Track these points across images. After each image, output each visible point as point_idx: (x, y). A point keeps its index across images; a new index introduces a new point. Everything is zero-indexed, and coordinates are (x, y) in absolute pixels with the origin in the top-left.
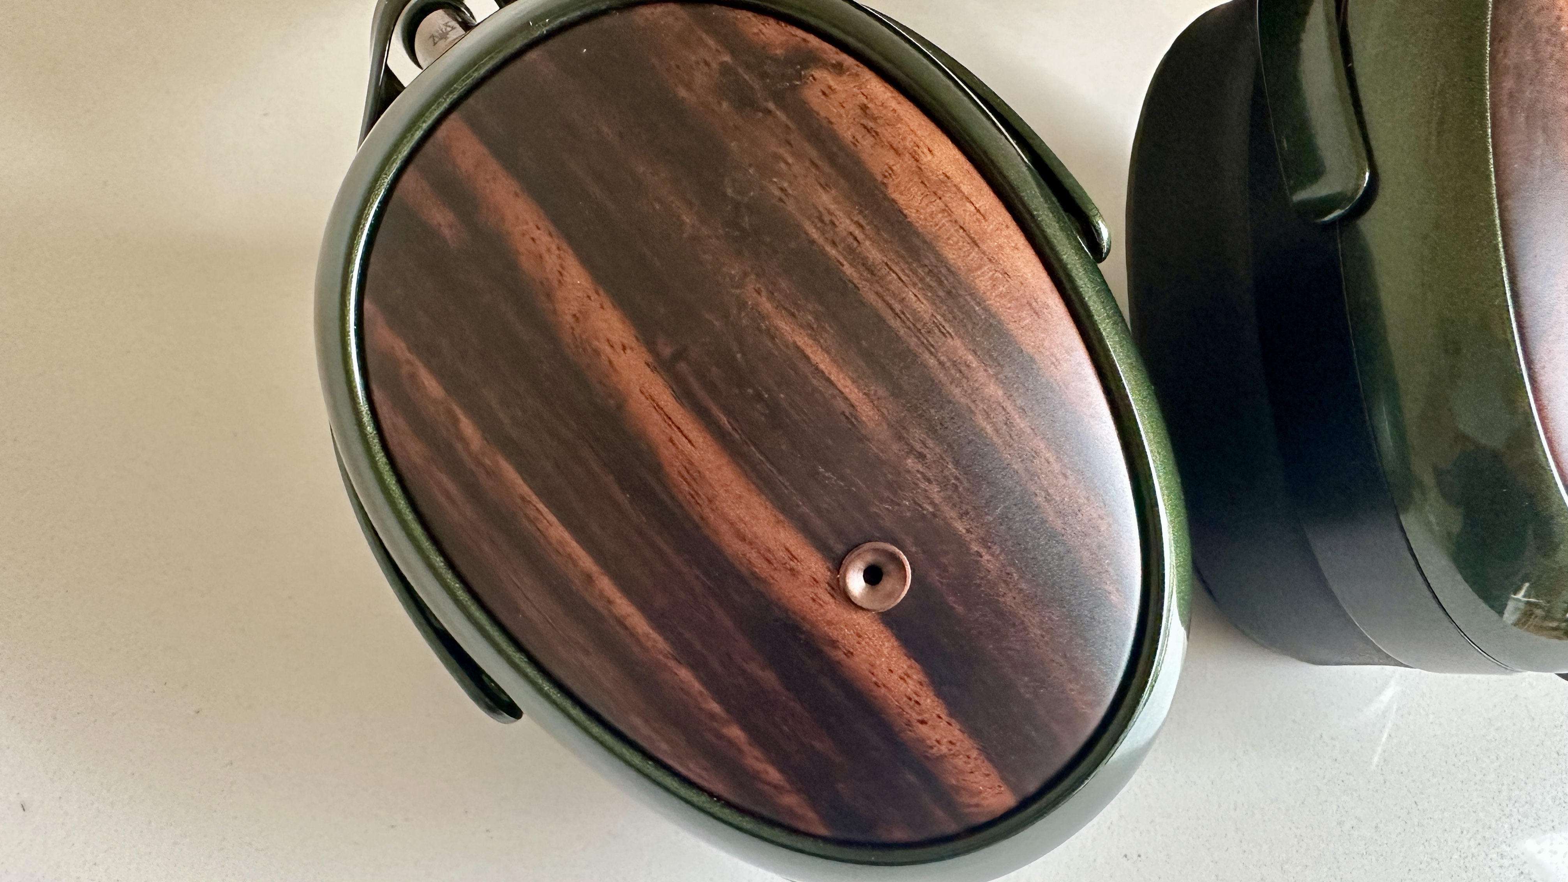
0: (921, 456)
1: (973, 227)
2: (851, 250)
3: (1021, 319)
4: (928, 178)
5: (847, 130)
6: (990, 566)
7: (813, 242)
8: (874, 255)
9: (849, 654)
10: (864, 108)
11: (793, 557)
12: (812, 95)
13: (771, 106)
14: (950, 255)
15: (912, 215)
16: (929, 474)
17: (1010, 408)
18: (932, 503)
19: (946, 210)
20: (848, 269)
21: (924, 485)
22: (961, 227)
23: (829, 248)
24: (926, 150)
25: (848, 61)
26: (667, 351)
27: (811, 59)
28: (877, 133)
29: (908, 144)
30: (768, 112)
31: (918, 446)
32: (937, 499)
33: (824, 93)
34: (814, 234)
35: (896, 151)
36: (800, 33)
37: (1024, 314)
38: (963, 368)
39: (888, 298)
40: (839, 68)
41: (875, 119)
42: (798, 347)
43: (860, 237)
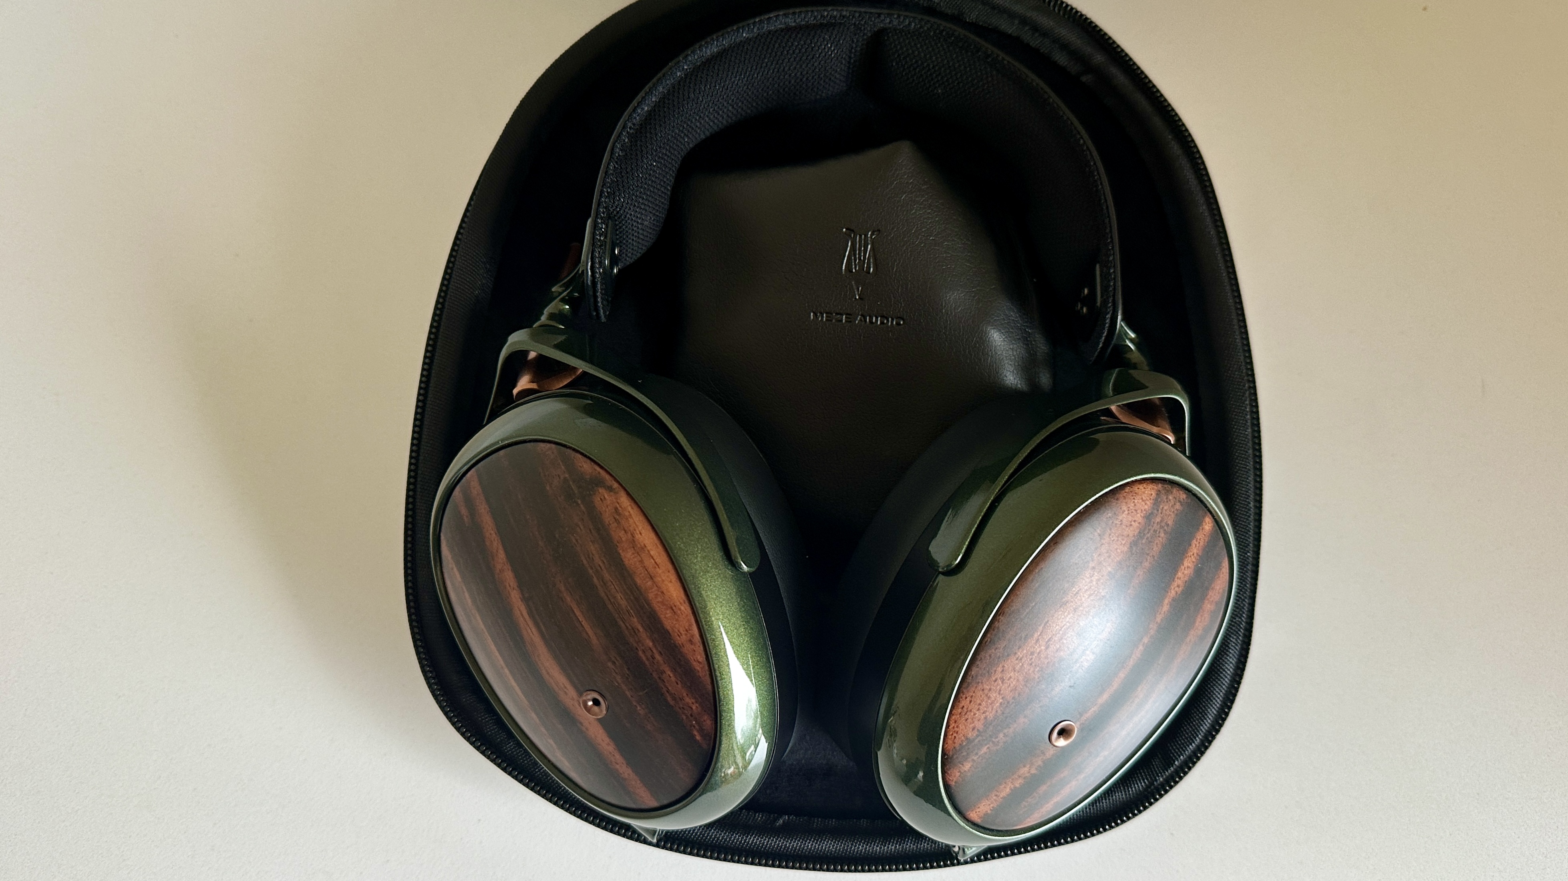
0: (614, 663)
1: (651, 570)
2: (597, 571)
3: (666, 613)
4: (636, 545)
5: (607, 518)
6: (640, 712)
7: (583, 565)
8: (607, 576)
9: (587, 729)
10: (616, 509)
11: (566, 688)
12: (597, 500)
13: (579, 502)
14: (638, 581)
15: (626, 562)
16: (617, 671)
17: (655, 651)
18: (617, 682)
19: (641, 561)
20: (595, 580)
21: (614, 674)
22: (646, 570)
23: (589, 569)
24: (638, 532)
25: (616, 485)
26: (527, 595)
27: (599, 483)
28: (619, 522)
29: (632, 529)
30: (578, 504)
31: (613, 659)
32: (620, 682)
33: (601, 499)
34: (585, 562)
35: (625, 531)
36: (598, 469)
37: (668, 612)
38: (637, 631)
39: (610, 596)
40: (610, 489)
41: (619, 514)
42: (571, 608)
43: (603, 567)
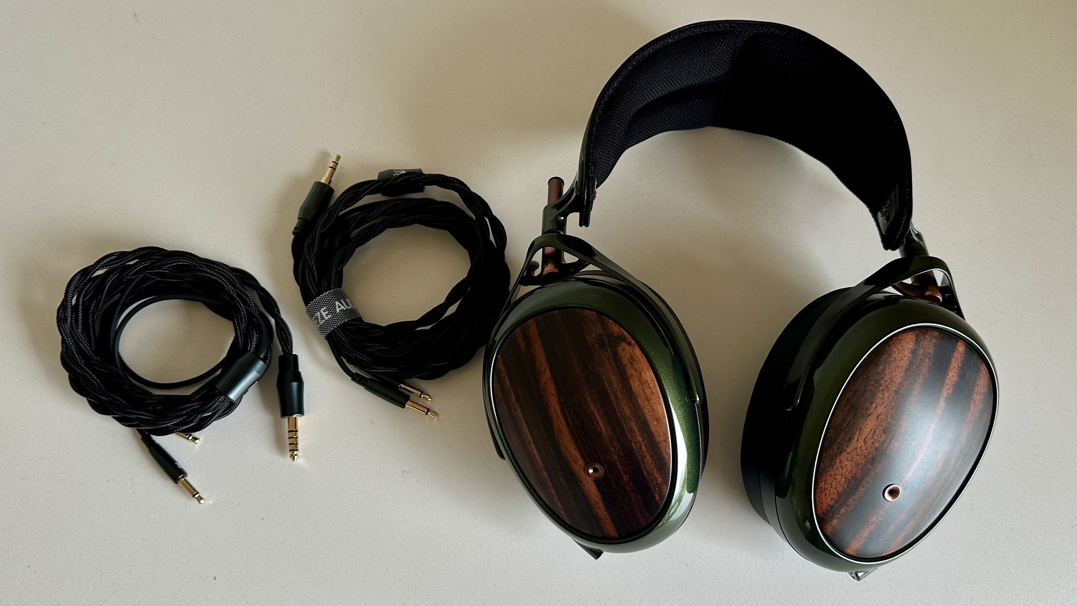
0: (615, 448)
1: (649, 396)
2: (614, 392)
3: (653, 423)
4: (641, 380)
5: (625, 361)
6: (624, 479)
7: (606, 387)
8: (620, 395)
9: (583, 485)
10: (632, 356)
11: (577, 459)
12: (620, 349)
13: (608, 349)
14: (640, 401)
15: (634, 389)
16: (616, 453)
17: (642, 443)
18: (614, 459)
19: (643, 390)
20: (612, 397)
21: (613, 455)
23: (609, 391)
24: (644, 372)
25: (633, 342)
26: (562, 400)
27: (623, 339)
28: (633, 364)
29: (640, 370)
30: (607, 350)
31: (615, 445)
32: (616, 459)
33: (623, 349)
34: (607, 385)
35: (636, 370)
36: (623, 330)
37: (655, 422)
38: (633, 431)
39: (620, 408)
40: (629, 344)
41: (633, 360)
42: (593, 411)
43: (618, 390)
